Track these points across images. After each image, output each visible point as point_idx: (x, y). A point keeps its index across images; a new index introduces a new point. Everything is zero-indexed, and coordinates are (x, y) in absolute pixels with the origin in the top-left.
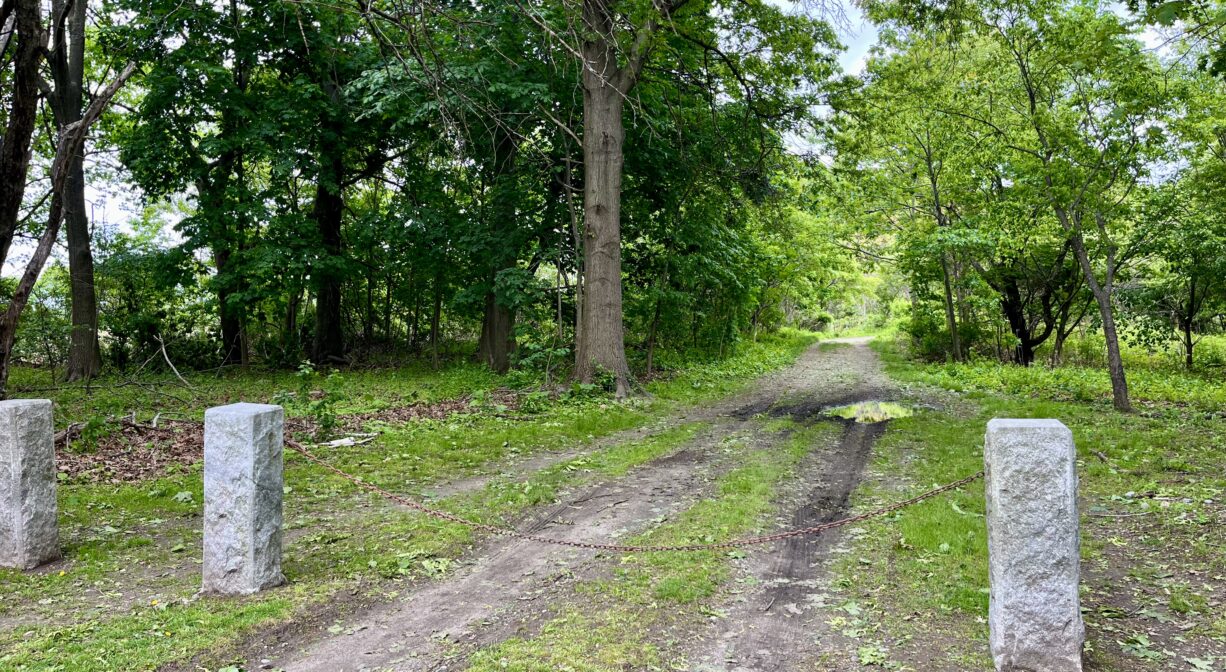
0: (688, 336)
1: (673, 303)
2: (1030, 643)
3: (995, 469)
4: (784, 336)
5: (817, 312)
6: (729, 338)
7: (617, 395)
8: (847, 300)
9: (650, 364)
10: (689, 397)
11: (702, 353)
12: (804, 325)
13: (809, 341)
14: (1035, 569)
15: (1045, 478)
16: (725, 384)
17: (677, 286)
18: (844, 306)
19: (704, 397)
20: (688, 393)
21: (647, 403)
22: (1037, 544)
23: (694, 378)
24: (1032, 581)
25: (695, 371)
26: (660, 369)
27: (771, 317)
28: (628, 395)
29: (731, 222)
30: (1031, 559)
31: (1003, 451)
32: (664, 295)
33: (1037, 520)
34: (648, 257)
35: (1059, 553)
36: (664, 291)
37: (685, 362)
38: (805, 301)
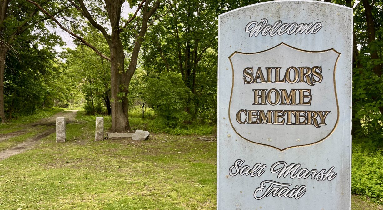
0: (22, 109)
1: (17, 100)
2: (60, 139)
3: (57, 122)
4: (53, 109)
5: (65, 102)
6: (34, 109)
7: (2, 122)
8: (76, 99)
9: (10, 116)
10: (21, 123)
11: (26, 113)
12: (61, 106)
13: (61, 110)
14: (60, 132)
15: (61, 122)
16: (32, 120)
17: (19, 96)
18: (75, 101)
19: (25, 123)
20: (21, 122)
21: (10, 124)
22: (60, 129)
23: (23, 119)
24: (60, 133)
25: (23, 118)
26: (13, 117)
27: (50, 104)
28: (5, 122)
29: (36, 79)
30: (60, 131)
31: (57, 120)
32: (15, 98)
33: (60, 127)
34: (10, 87)
35: (63, 130)
36: (15, 97)
37: (21, 115)
38: (62, 99)
